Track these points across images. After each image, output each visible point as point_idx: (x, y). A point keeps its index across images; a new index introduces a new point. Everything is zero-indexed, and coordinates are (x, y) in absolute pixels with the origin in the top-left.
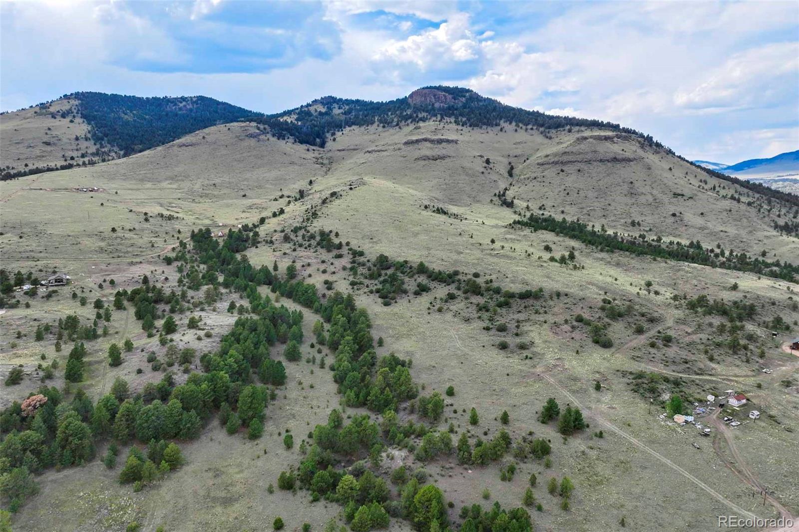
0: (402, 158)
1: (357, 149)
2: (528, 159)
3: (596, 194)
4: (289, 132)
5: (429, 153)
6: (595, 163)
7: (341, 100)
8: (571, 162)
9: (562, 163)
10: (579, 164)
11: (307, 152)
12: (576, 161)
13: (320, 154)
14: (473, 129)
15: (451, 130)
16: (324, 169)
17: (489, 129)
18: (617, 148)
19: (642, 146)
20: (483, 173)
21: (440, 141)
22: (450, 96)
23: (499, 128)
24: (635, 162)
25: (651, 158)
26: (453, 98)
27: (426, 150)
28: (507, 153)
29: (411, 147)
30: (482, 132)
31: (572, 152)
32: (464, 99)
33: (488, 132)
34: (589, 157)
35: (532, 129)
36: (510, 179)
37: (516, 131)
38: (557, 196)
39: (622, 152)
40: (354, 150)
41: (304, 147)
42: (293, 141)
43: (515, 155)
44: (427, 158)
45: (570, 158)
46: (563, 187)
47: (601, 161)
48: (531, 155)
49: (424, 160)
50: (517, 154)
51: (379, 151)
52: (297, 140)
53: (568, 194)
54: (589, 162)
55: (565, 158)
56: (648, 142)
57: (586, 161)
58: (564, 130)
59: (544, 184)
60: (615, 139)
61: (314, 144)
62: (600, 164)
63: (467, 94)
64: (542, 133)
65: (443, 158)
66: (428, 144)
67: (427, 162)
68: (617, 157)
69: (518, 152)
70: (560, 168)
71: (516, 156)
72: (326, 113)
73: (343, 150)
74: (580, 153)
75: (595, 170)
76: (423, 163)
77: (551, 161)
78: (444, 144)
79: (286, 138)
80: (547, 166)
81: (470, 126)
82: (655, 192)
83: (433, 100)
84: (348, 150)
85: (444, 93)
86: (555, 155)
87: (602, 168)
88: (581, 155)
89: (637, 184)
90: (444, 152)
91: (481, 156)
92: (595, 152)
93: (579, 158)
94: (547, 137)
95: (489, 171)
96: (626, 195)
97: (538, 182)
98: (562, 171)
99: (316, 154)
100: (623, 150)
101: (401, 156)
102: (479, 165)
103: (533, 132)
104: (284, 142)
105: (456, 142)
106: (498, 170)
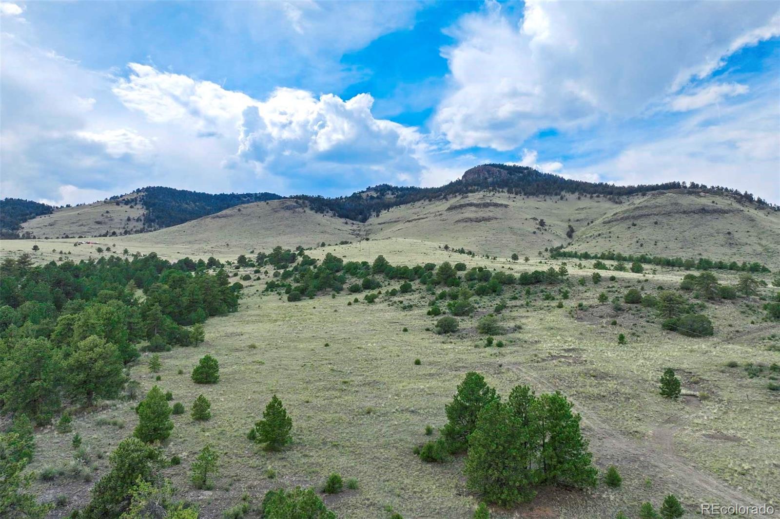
0: (441, 222)
1: (398, 221)
2: (592, 222)
3: (680, 245)
4: (330, 208)
5: (472, 215)
6: (677, 215)
7: (396, 188)
8: (645, 215)
9: (634, 218)
10: (656, 217)
11: (346, 225)
12: (651, 215)
13: (359, 227)
14: (528, 197)
15: (502, 197)
16: (359, 239)
17: (547, 198)
18: (705, 201)
19: (739, 202)
20: (534, 233)
21: (486, 205)
22: (506, 172)
23: (559, 197)
24: (731, 214)
25: (753, 212)
26: (508, 173)
27: (469, 213)
28: (568, 218)
29: (454, 212)
30: (538, 200)
31: (646, 206)
32: (521, 175)
33: (545, 200)
34: (669, 208)
35: (598, 196)
36: (569, 240)
37: (579, 198)
38: (627, 249)
39: (712, 204)
40: (395, 222)
41: (343, 220)
42: (332, 215)
43: (576, 219)
44: (471, 220)
45: (645, 212)
46: (635, 240)
47: (684, 212)
48: (597, 219)
49: (466, 222)
50: (579, 218)
51: (419, 219)
52: (337, 214)
53: (642, 245)
54: (669, 214)
55: (637, 213)
56: (747, 199)
57: (664, 214)
58: (637, 195)
59: (610, 239)
60: (702, 194)
61: (354, 219)
62: (684, 216)
63: (526, 171)
64: (610, 199)
65: (488, 219)
66: (473, 208)
67: (468, 224)
68: (706, 208)
69: (582, 216)
70: (631, 223)
71: (578, 220)
72: (378, 197)
73: (384, 223)
74: (656, 207)
75: (678, 221)
76: (465, 224)
77: (619, 218)
78: (491, 208)
79: (325, 212)
80: (614, 223)
81: (525, 194)
82: (764, 242)
83: (487, 176)
84: (388, 223)
85: (498, 169)
86: (625, 212)
87: (686, 220)
88: (658, 209)
89: (736, 236)
90: (491, 214)
91: (535, 219)
92: (676, 204)
93: (656, 211)
94: (617, 203)
95: (543, 231)
96: (722, 246)
97: (602, 238)
98: (634, 225)
99: (355, 227)
100: (713, 202)
101: (441, 220)
102: (532, 227)
103: (600, 199)
104: (322, 215)
105: (506, 206)
106: (553, 232)
